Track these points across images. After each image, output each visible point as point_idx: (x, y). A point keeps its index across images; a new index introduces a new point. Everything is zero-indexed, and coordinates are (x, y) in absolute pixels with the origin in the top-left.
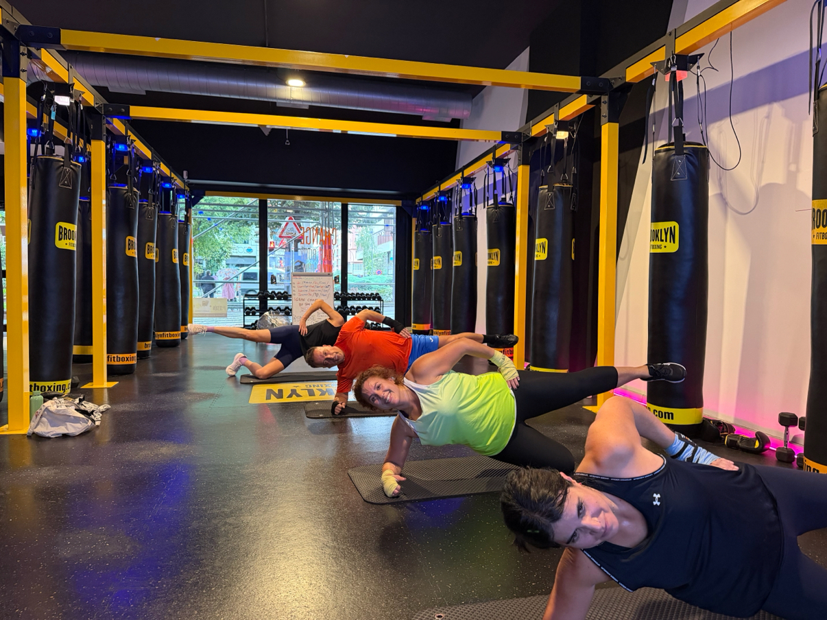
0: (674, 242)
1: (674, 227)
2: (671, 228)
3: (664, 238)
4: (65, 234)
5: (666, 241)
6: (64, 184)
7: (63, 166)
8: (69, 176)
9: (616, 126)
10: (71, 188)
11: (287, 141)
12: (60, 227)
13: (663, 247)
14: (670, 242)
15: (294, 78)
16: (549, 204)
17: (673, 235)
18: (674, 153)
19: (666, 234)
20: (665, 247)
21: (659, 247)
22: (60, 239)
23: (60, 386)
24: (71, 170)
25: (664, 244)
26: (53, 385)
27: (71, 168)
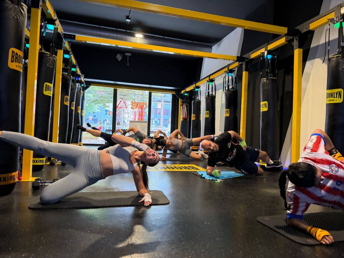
0: (341, 98)
1: (341, 91)
2: (339, 92)
3: (335, 96)
4: (48, 88)
5: (337, 97)
6: (49, 65)
7: (49, 56)
8: (52, 61)
9: (301, 50)
10: (52, 67)
11: (128, 64)
12: (46, 85)
13: (335, 100)
14: (339, 98)
15: (138, 34)
16: (267, 86)
17: (340, 95)
18: (341, 58)
19: (337, 94)
20: (336, 100)
21: (333, 100)
22: (46, 90)
23: (41, 160)
24: (52, 58)
25: (335, 99)
26: (38, 160)
27: (53, 58)
